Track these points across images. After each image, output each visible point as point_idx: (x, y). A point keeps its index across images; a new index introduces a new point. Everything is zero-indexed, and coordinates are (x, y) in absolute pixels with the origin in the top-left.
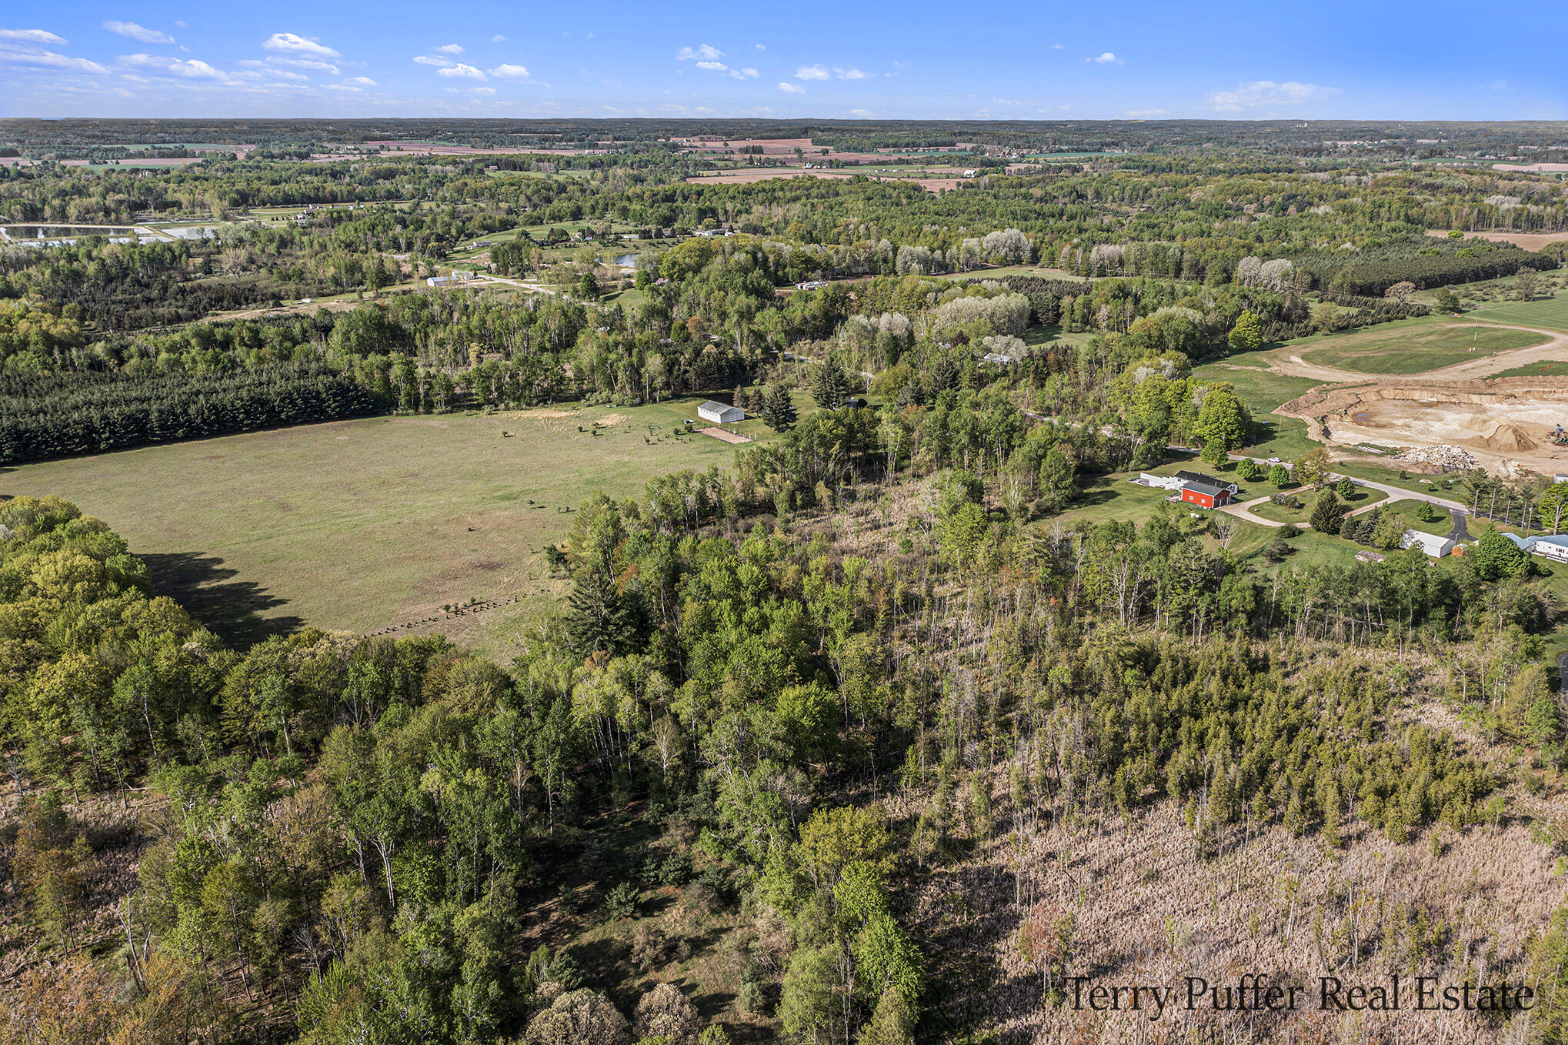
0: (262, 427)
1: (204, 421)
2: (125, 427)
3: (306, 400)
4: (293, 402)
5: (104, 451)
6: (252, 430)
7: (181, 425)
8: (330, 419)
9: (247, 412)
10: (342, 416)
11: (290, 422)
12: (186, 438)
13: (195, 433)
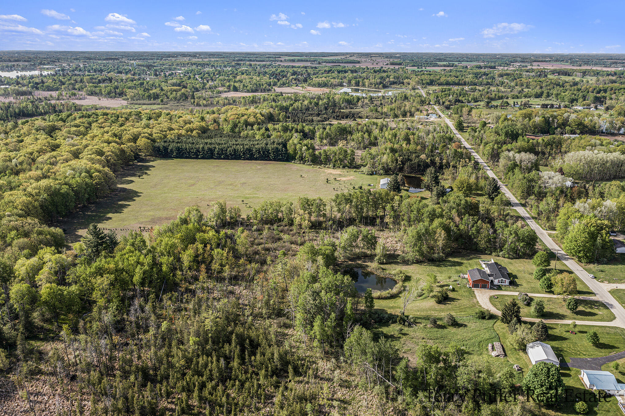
0: (248, 159)
1: (230, 154)
2: (207, 152)
3: (264, 152)
4: (259, 152)
5: (199, 159)
6: (244, 160)
7: (223, 154)
8: (270, 160)
9: (244, 153)
10: (275, 160)
11: (256, 159)
12: (224, 159)
13: (227, 158)
